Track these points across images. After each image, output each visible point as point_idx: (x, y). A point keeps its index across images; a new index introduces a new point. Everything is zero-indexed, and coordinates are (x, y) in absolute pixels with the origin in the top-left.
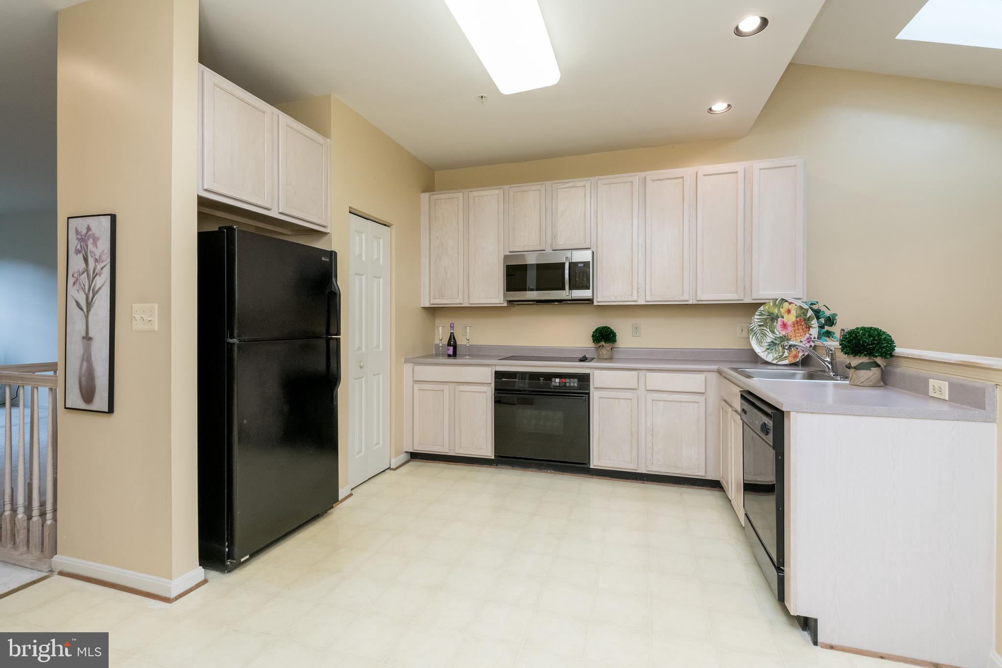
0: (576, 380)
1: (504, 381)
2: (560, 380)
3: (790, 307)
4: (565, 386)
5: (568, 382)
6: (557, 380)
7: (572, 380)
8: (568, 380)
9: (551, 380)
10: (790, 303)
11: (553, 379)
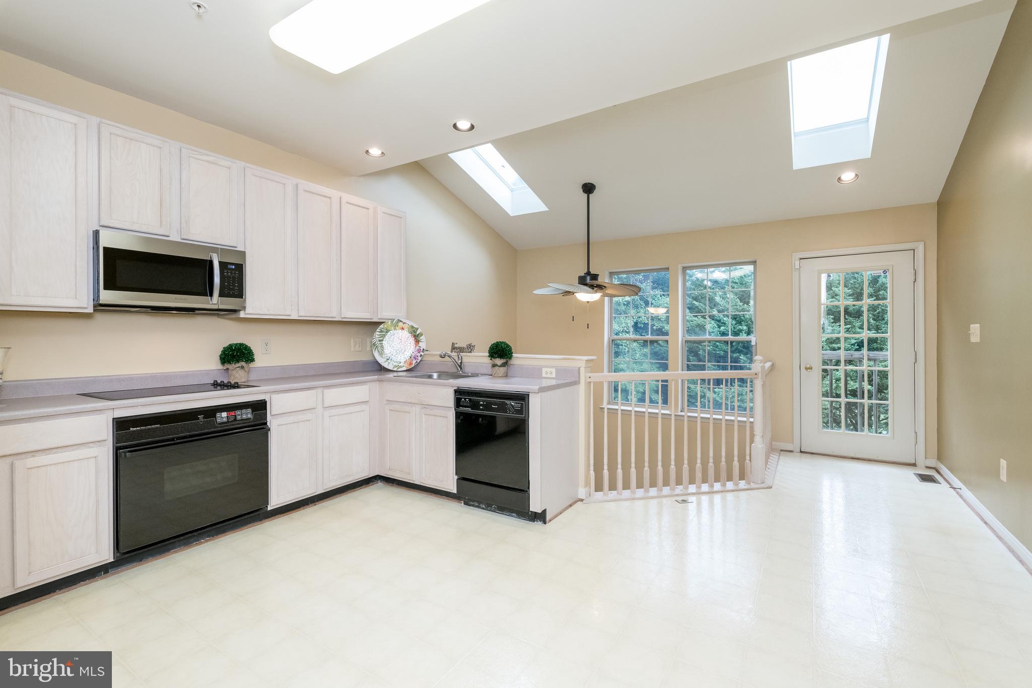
0: (249, 410)
1: (134, 431)
2: (228, 414)
3: (404, 326)
4: (235, 420)
5: (239, 415)
6: (224, 414)
7: (244, 411)
8: (238, 412)
9: (215, 416)
10: (404, 323)
11: (218, 415)
